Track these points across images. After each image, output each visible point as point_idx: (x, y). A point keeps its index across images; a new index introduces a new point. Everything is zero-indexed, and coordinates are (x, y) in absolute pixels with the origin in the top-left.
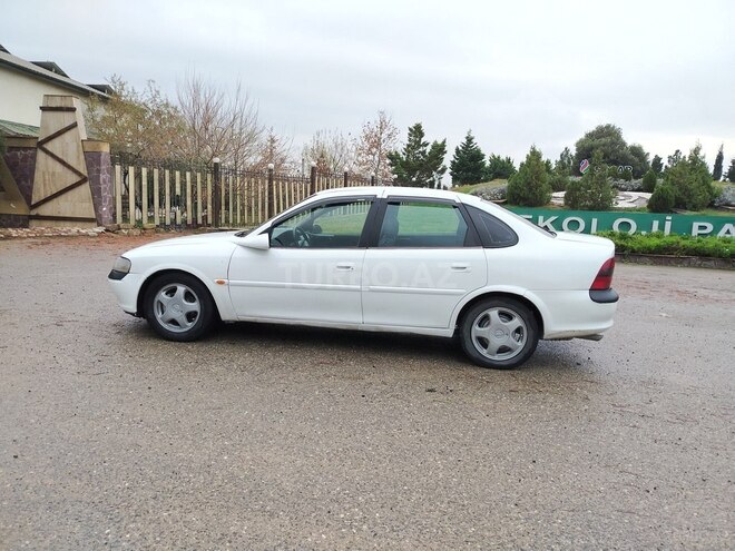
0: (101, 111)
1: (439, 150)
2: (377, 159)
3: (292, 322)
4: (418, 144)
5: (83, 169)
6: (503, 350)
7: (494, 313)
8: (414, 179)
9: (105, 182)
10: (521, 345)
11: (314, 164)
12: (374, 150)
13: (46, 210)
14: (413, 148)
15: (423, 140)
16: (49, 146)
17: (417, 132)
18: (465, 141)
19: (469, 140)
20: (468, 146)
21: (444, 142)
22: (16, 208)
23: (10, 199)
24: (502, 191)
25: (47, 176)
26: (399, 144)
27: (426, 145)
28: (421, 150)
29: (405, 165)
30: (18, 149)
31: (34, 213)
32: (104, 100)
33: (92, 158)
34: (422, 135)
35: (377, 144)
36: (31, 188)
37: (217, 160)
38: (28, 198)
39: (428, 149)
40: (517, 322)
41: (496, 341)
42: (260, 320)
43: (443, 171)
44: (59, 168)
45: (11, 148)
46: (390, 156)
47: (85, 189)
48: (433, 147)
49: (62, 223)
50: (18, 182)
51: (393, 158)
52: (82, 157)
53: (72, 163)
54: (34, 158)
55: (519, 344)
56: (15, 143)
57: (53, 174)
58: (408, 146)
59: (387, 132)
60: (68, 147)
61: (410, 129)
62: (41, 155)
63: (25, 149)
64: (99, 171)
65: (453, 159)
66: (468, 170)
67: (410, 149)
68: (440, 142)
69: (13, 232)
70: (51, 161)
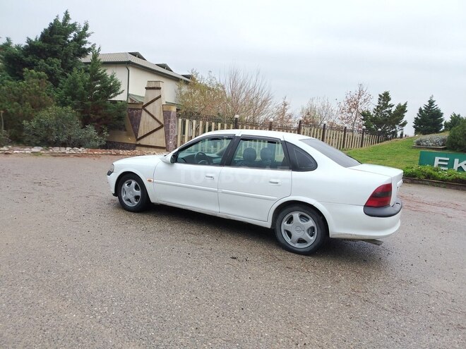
0: (185, 89)
1: (402, 110)
2: (354, 115)
3: (184, 208)
4: (386, 106)
5: (162, 120)
6: (301, 241)
7: (296, 215)
8: (380, 130)
9: (172, 128)
10: (313, 239)
11: (301, 118)
12: (353, 110)
13: (143, 142)
14: (382, 108)
15: (389, 103)
16: (147, 108)
17: (385, 97)
18: (427, 104)
19: (431, 103)
20: (429, 107)
21: (406, 104)
22: (131, 140)
23: (129, 135)
24: (444, 140)
25: (146, 123)
26: (371, 106)
27: (392, 106)
28: (388, 110)
29: (374, 120)
30: (134, 109)
31: (138, 143)
32: (187, 83)
33: (167, 114)
34: (389, 99)
35: (356, 106)
36: (138, 130)
37: (237, 116)
38: (136, 135)
39: (393, 109)
40: (311, 223)
41: (297, 235)
42: (168, 204)
43: (405, 124)
44: (151, 119)
45: (131, 109)
46: (363, 114)
47: (162, 131)
48: (397, 108)
49: (150, 149)
50: (133, 126)
51: (365, 115)
52: (162, 114)
53: (157, 117)
54: (141, 114)
55: (312, 238)
56: (133, 107)
57: (148, 123)
58: (378, 107)
59: (363, 97)
60: (155, 109)
61: (380, 96)
62: (144, 112)
63: (137, 109)
64: (169, 122)
65: (416, 116)
66: (428, 125)
67: (378, 109)
68: (402, 104)
69: (121, 152)
70: (148, 115)
